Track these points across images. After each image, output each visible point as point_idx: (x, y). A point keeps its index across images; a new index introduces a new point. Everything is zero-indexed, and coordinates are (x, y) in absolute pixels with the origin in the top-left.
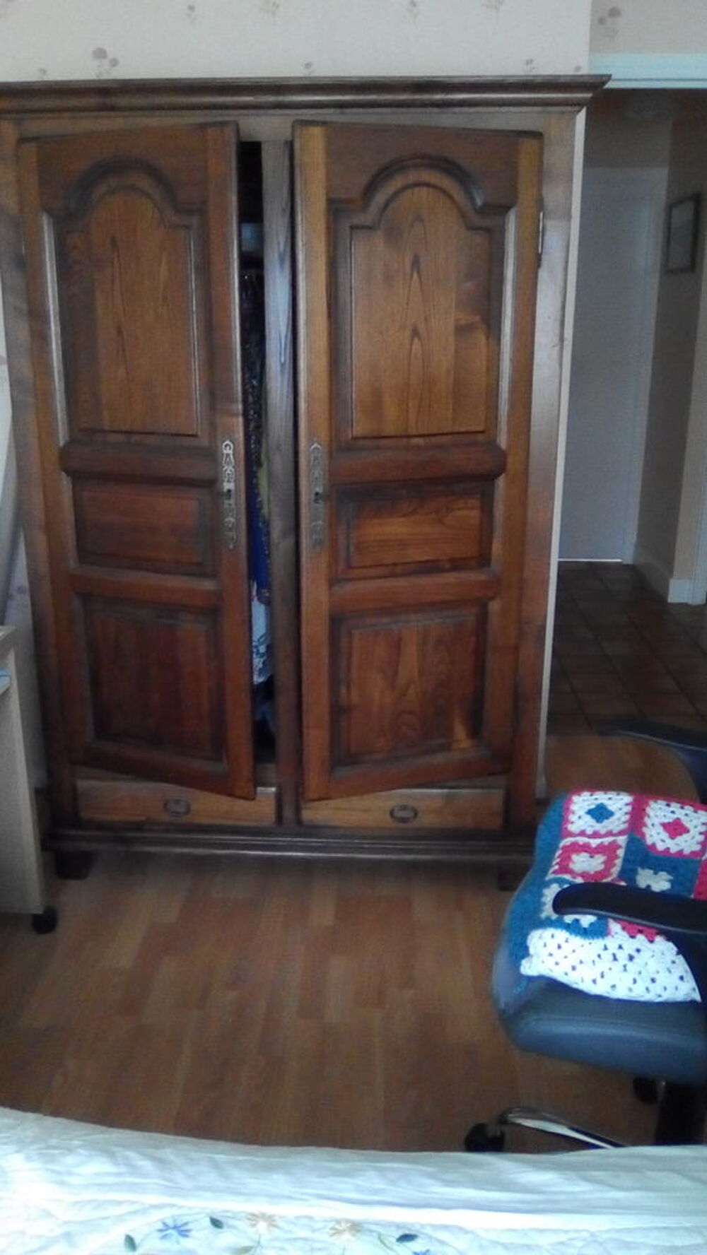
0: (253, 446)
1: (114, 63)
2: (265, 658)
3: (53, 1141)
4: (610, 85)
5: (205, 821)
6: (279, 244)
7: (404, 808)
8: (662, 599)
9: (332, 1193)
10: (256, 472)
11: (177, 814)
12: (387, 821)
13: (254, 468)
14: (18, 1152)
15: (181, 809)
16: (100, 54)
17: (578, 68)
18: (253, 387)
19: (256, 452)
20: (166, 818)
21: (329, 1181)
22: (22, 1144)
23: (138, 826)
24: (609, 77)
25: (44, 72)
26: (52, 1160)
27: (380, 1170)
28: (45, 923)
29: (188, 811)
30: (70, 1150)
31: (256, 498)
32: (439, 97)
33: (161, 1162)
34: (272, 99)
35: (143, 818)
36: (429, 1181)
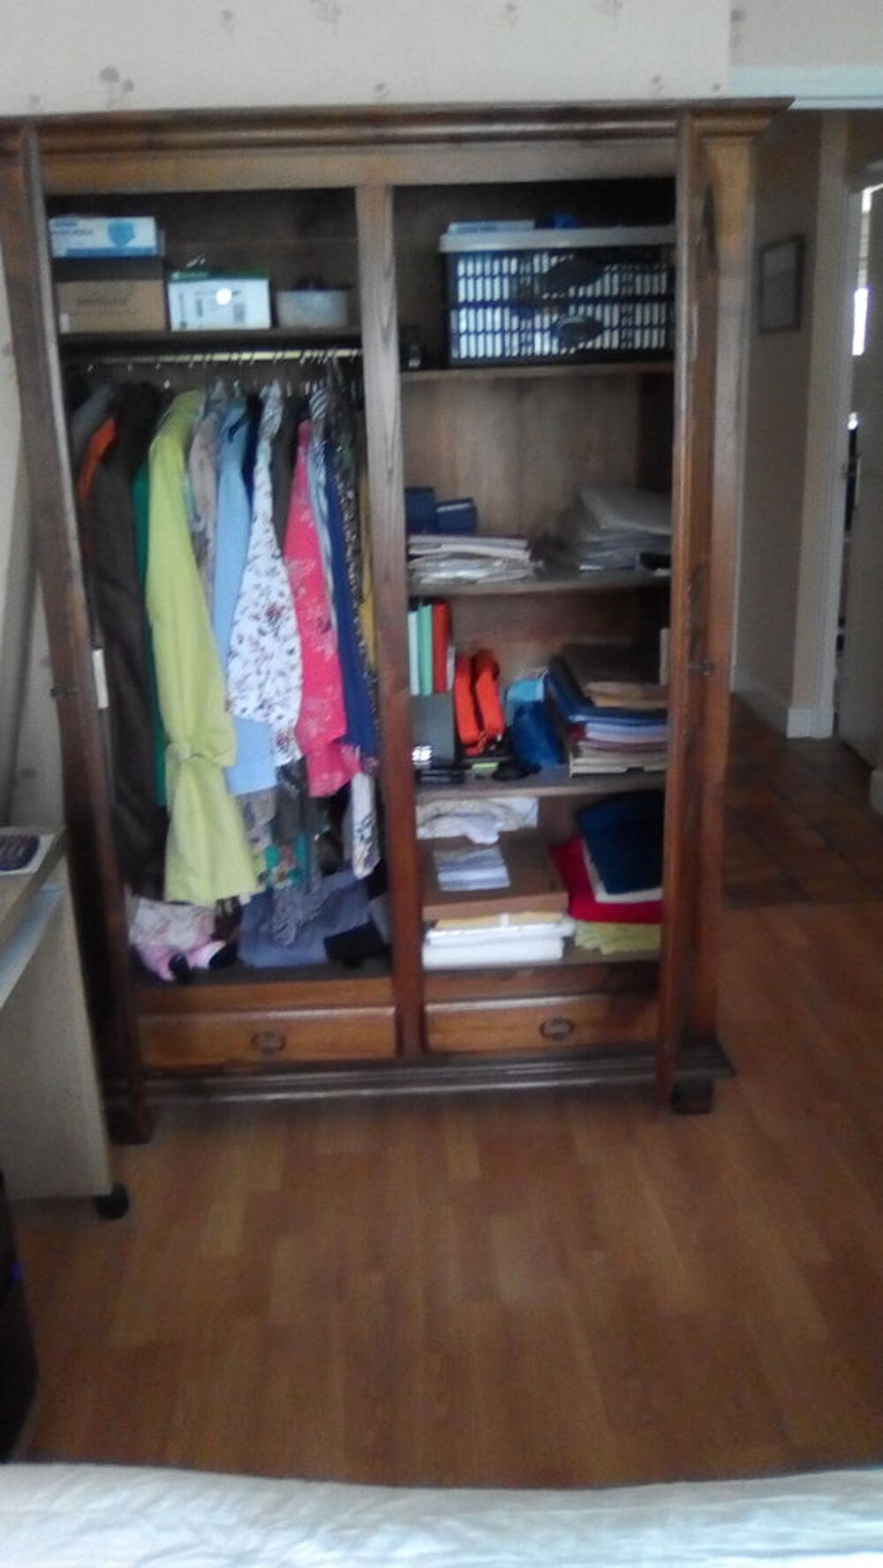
0: (352, 576)
1: (129, 86)
3: (345, 1517)
5: (303, 1056)
6: (381, 318)
7: (557, 1021)
8: (780, 735)
9: (731, 1547)
10: (356, 610)
11: (268, 1051)
12: (535, 1039)
13: (355, 605)
14: (308, 1537)
15: (275, 1044)
16: (109, 75)
17: (717, 87)
18: (348, 500)
19: (355, 584)
20: (255, 1056)
21: (717, 1530)
22: (311, 1530)
23: (218, 1070)
25: (35, 99)
26: (357, 1544)
27: (770, 1506)
28: (114, 1205)
29: (283, 1047)
30: (374, 1528)
31: (357, 643)
32: (579, 127)
33: (496, 1529)
34: (369, 132)
35: (222, 1060)
36: (842, 1516)
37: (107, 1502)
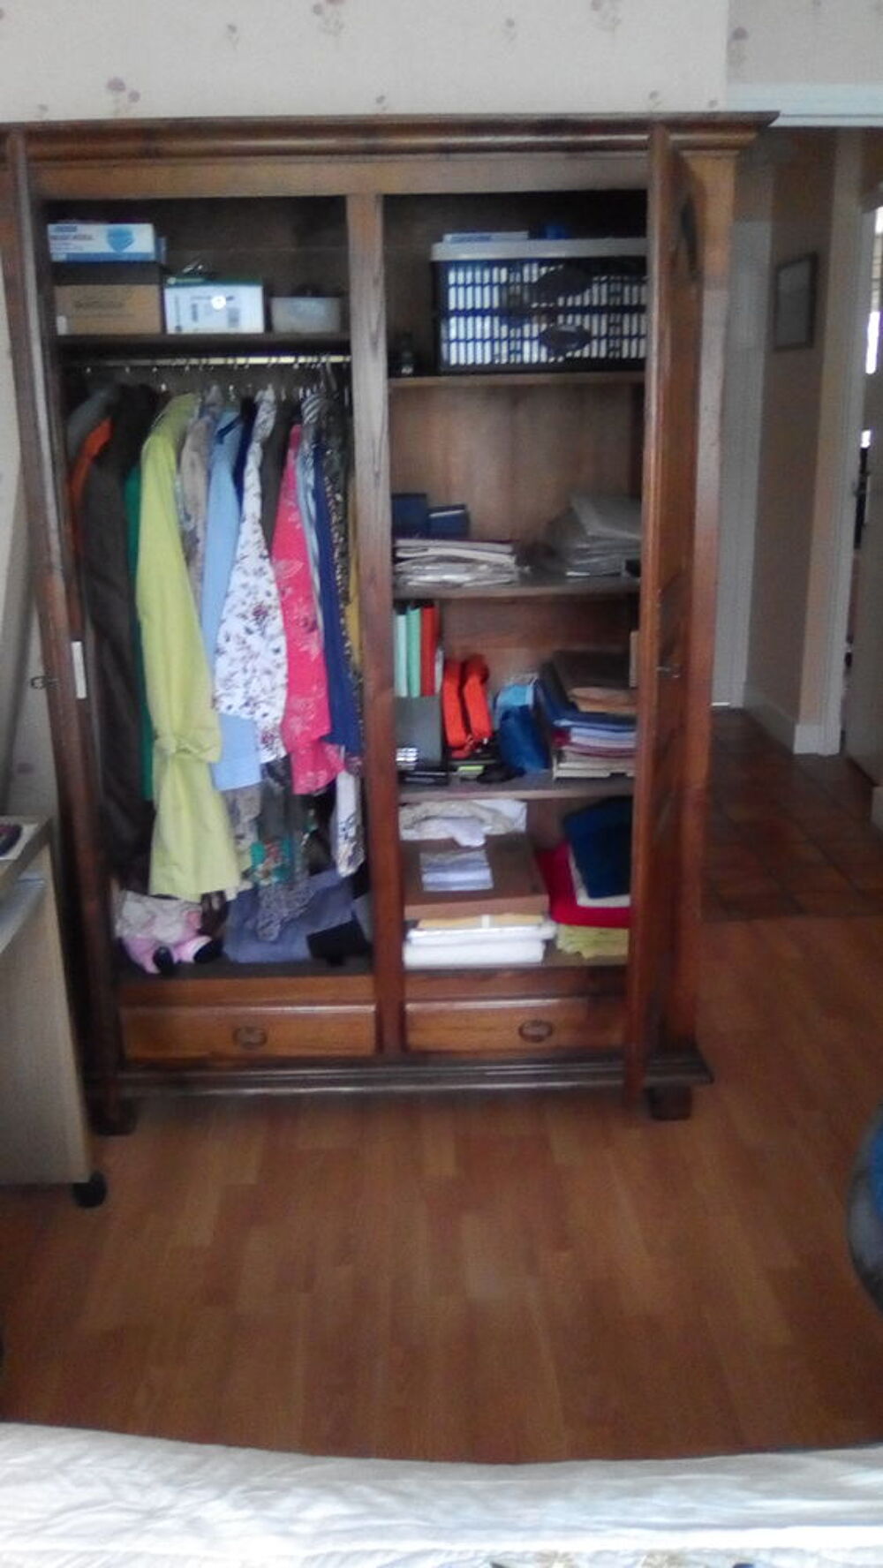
0: (339, 577)
1: (135, 96)
2: (354, 843)
3: (257, 1480)
4: (779, 123)
5: (284, 1051)
6: (370, 323)
7: (536, 1023)
8: (784, 751)
9: (631, 1519)
10: (343, 610)
11: (249, 1045)
12: (514, 1040)
13: (342, 606)
14: (218, 1497)
15: (254, 1039)
16: (116, 86)
17: (713, 103)
18: (337, 503)
19: (342, 585)
20: (236, 1050)
21: (624, 1503)
22: (223, 1489)
23: (199, 1064)
24: (776, 115)
25: (43, 108)
26: (266, 1505)
27: (674, 1483)
28: (91, 1193)
29: (264, 1040)
30: (286, 1490)
31: (343, 644)
32: (567, 139)
33: (406, 1497)
34: (361, 142)
35: (204, 1053)
36: (745, 1494)
37: (29, 1457)
